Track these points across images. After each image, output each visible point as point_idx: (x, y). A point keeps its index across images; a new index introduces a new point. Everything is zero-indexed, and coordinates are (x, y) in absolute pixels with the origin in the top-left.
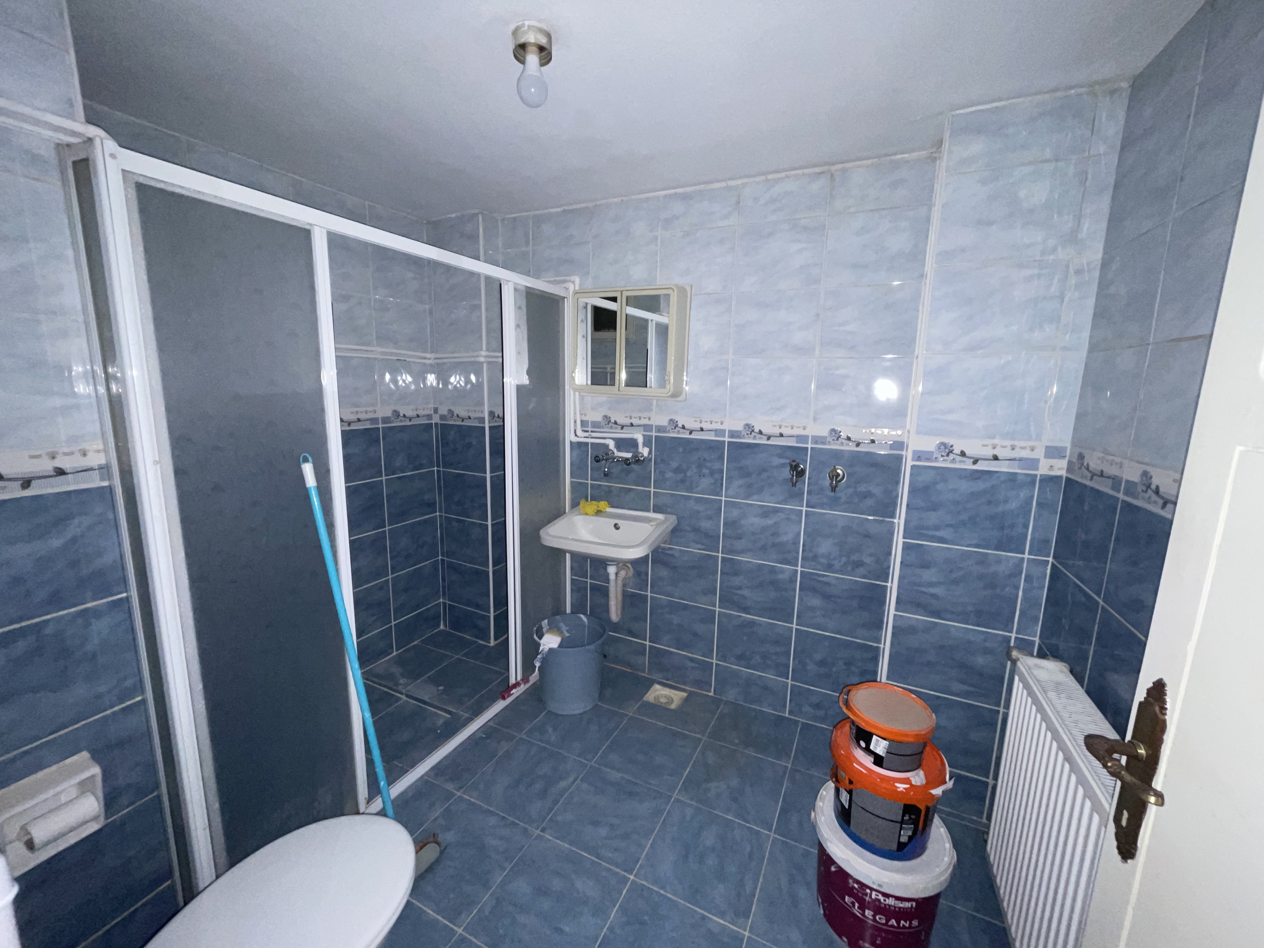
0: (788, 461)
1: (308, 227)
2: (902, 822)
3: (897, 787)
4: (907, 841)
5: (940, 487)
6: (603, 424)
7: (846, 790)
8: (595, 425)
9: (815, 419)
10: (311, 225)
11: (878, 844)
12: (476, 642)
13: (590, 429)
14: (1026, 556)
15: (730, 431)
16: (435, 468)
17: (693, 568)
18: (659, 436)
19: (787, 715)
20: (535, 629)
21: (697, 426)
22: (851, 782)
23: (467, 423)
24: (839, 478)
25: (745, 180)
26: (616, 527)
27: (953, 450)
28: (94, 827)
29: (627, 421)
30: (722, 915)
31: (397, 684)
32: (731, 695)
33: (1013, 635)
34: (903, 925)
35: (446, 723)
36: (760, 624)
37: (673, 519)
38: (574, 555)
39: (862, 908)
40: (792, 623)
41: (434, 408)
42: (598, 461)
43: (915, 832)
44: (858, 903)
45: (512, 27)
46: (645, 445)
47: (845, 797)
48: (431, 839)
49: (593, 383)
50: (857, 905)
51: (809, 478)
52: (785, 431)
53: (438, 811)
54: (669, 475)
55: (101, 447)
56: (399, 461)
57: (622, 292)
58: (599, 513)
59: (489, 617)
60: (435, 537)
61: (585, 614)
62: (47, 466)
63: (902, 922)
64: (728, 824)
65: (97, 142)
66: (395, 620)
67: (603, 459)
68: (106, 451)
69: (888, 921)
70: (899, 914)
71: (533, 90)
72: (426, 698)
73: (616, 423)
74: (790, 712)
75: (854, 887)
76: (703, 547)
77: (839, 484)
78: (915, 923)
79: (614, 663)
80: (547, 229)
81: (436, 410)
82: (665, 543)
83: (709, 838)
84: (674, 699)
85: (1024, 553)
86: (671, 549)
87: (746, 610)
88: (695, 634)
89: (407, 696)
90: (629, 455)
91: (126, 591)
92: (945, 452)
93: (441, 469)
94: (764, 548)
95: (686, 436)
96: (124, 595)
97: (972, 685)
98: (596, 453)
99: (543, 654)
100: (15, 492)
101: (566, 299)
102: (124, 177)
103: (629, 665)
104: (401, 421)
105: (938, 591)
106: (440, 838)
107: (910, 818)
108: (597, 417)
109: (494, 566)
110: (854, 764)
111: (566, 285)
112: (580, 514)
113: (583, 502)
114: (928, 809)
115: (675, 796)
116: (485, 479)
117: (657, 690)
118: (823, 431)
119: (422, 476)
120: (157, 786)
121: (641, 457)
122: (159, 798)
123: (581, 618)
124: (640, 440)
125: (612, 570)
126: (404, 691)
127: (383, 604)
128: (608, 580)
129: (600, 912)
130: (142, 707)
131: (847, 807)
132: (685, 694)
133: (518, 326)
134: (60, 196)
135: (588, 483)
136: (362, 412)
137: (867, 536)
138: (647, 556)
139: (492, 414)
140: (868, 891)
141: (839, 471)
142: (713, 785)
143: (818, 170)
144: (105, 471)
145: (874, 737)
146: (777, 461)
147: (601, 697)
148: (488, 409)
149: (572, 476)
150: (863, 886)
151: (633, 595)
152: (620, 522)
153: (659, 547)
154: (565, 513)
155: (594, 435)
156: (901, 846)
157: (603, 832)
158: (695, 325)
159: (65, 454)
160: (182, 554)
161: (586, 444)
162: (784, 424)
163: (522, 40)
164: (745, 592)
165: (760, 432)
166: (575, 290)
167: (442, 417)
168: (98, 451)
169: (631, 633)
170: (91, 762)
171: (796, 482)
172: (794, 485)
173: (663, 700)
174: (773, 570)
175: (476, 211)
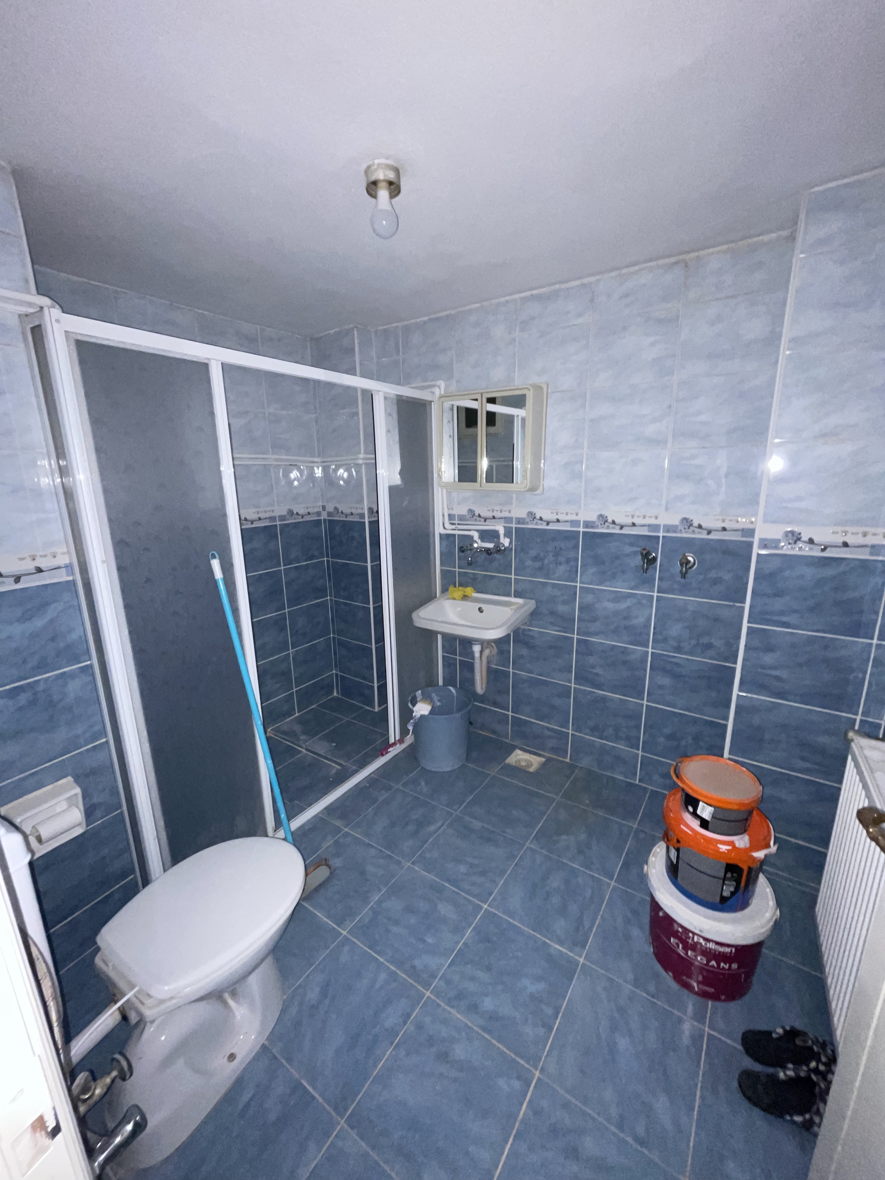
0: (639, 549)
1: (206, 361)
2: (724, 879)
3: (719, 848)
4: (729, 896)
5: (787, 573)
6: (468, 517)
7: (674, 848)
8: (462, 518)
9: (667, 509)
10: (208, 359)
11: (701, 895)
12: (362, 708)
13: (456, 522)
14: (875, 641)
15: (584, 522)
16: (325, 559)
17: (551, 647)
18: (519, 528)
19: (637, 782)
20: (410, 698)
21: (554, 517)
22: (678, 841)
23: (350, 519)
24: (690, 565)
25: (598, 277)
26: (480, 610)
27: (801, 538)
28: (78, 831)
29: (490, 514)
30: (561, 943)
31: (298, 739)
32: (586, 762)
33: (859, 718)
34: (723, 966)
35: (338, 773)
36: (612, 700)
37: (531, 605)
38: (445, 636)
39: (686, 948)
40: (643, 700)
41: (322, 506)
42: (463, 551)
43: (737, 888)
44: (682, 944)
45: (364, 166)
46: (506, 535)
47: (673, 854)
48: (323, 862)
49: (460, 480)
50: (681, 946)
51: (660, 566)
52: (637, 521)
53: (329, 842)
54: (529, 563)
55: (65, 550)
56: (295, 553)
57: (482, 394)
58: (465, 597)
59: (373, 687)
60: (327, 618)
61: (454, 686)
62: (31, 566)
63: (722, 964)
64: (573, 871)
65: (46, 310)
66: (296, 687)
67: (467, 550)
68: (69, 553)
69: (708, 961)
70: (720, 957)
71: (384, 222)
72: (322, 753)
73: (479, 516)
74: (640, 781)
75: (678, 931)
76: (561, 629)
77: (690, 571)
78: (735, 966)
79: (481, 729)
80: (416, 338)
81: (324, 508)
82: (524, 624)
83: (556, 882)
84: (534, 764)
85: (872, 638)
86: (530, 630)
87: (600, 687)
88: (553, 707)
89: (307, 750)
90: (490, 545)
91: (90, 660)
92: (792, 539)
93: (330, 559)
94: (616, 631)
95: (544, 527)
96: (89, 662)
97: (815, 763)
98: (461, 545)
99: (415, 720)
100: (9, 586)
101: (433, 403)
102: (66, 336)
103: (494, 732)
104: (295, 519)
105: (783, 674)
106: (331, 863)
107: (732, 876)
108: (463, 510)
109: (376, 643)
110: (682, 826)
111: (433, 390)
112: (448, 599)
113: (451, 588)
114: (750, 869)
115: (527, 844)
116: (367, 567)
117: (518, 755)
118: (675, 520)
119: (315, 566)
120: (120, 806)
121: (502, 547)
122: (122, 813)
123: (451, 691)
124: (502, 532)
125: (477, 649)
126: (304, 746)
127: (286, 674)
128: (473, 658)
129: (458, 930)
130: (106, 745)
131: (675, 863)
132: (543, 760)
133: (388, 431)
134: (24, 357)
135: (456, 571)
136: (262, 512)
137: (716, 620)
138: (508, 635)
139: (371, 510)
140: (691, 935)
141: (690, 559)
142: (564, 837)
143: (673, 260)
144: (70, 568)
145: (701, 804)
146: (628, 549)
147: (468, 758)
148: (367, 505)
149: (442, 564)
150: (686, 930)
151: (497, 671)
152: (484, 606)
153: (519, 628)
154: (436, 597)
155: (460, 527)
156: (724, 899)
157: (463, 869)
158: (552, 423)
159: (41, 556)
160: (126, 632)
161: (454, 536)
162: (637, 514)
163: (373, 178)
164: (598, 670)
165: (614, 522)
166: (440, 394)
167: (330, 514)
168: (64, 553)
169: (495, 704)
170: (75, 785)
171: (647, 569)
172: (646, 571)
173: (523, 764)
174: (624, 651)
175: (351, 326)
